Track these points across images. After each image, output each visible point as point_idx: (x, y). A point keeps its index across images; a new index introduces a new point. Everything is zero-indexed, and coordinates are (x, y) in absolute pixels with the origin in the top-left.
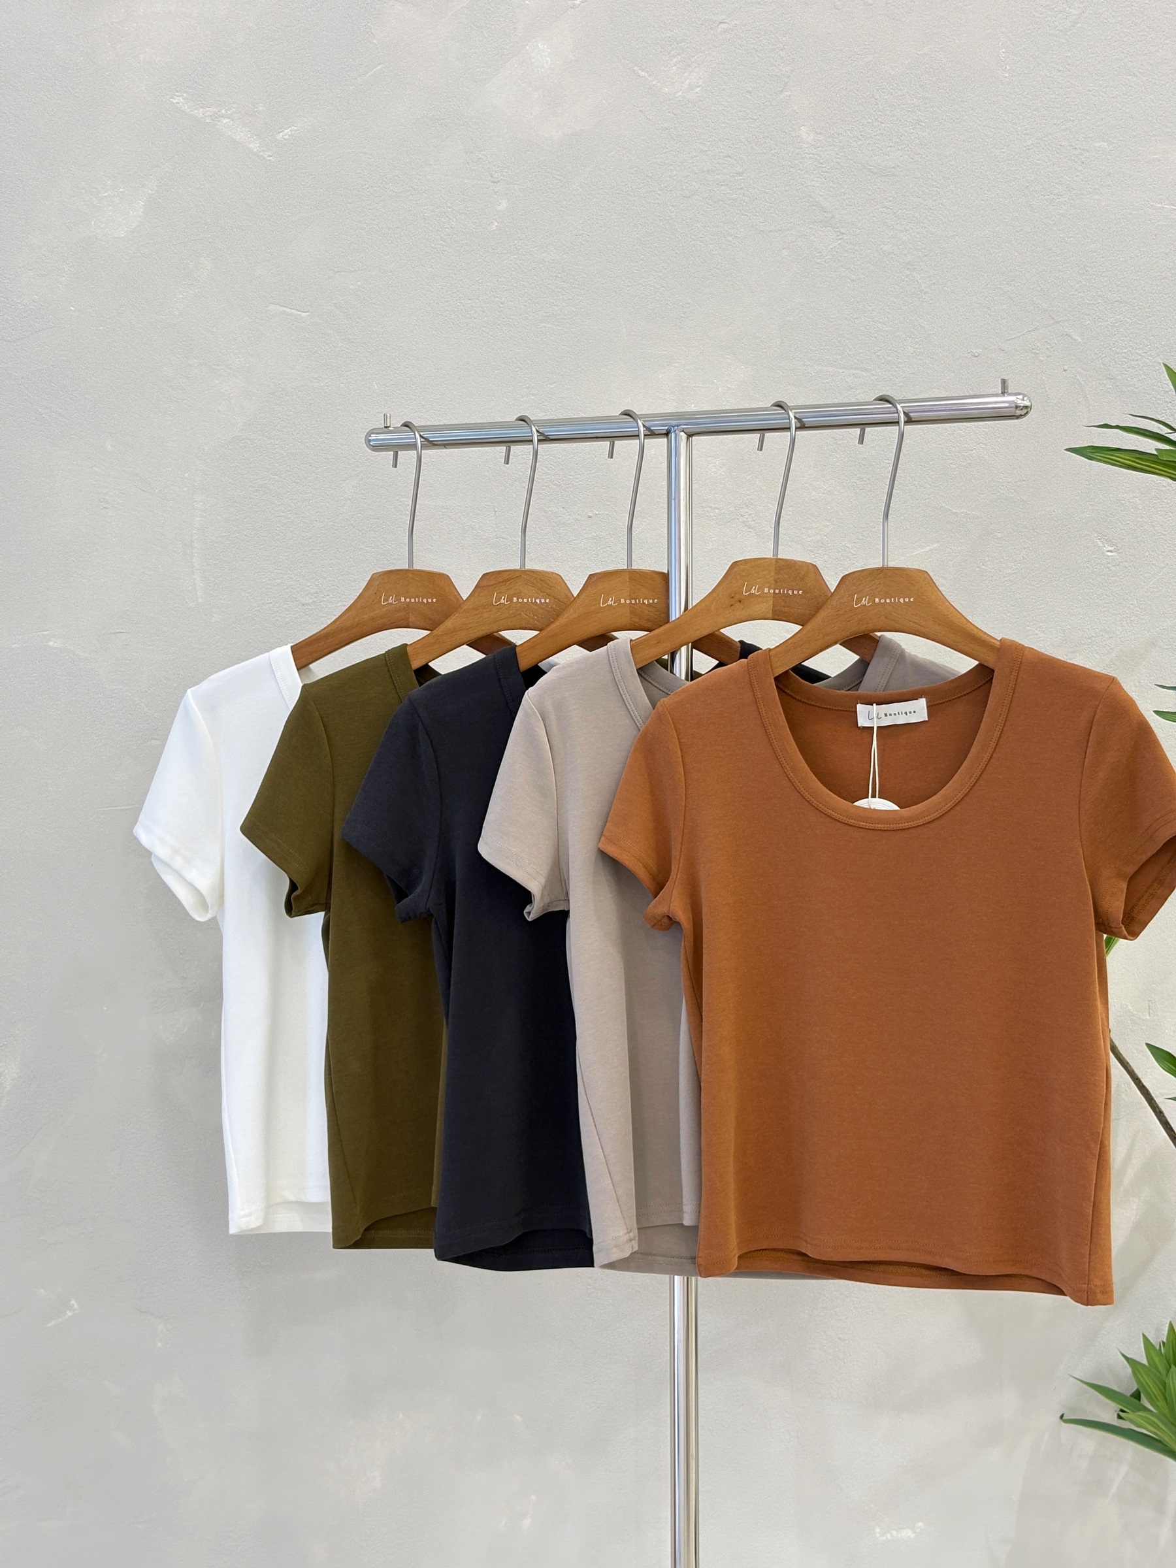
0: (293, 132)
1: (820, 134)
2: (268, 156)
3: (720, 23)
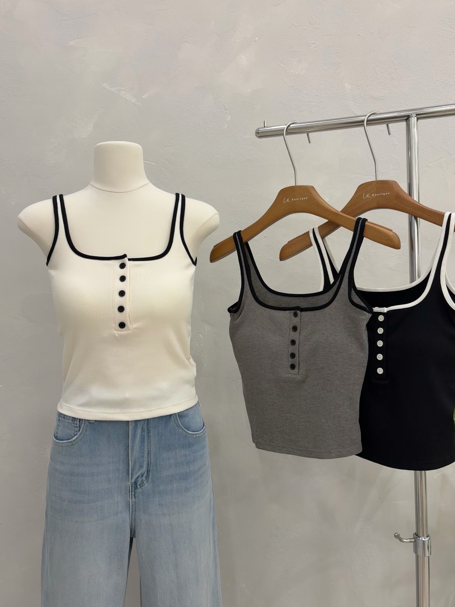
0: (149, 95)
1: (353, 85)
2: (140, 104)
3: (313, 44)
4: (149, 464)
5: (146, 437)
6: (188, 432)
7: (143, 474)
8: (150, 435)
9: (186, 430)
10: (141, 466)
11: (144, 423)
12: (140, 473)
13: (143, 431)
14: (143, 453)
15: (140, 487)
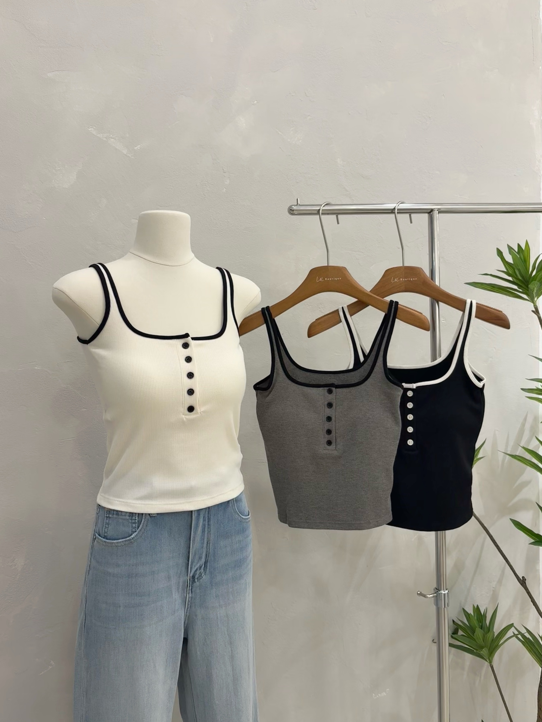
0: (142, 147)
1: (345, 161)
2: (132, 156)
4: (208, 555)
5: (206, 526)
6: (242, 516)
7: (201, 566)
8: (210, 524)
9: (241, 515)
10: (200, 558)
11: (206, 512)
12: (198, 565)
13: (204, 520)
14: (203, 543)
15: (197, 581)
